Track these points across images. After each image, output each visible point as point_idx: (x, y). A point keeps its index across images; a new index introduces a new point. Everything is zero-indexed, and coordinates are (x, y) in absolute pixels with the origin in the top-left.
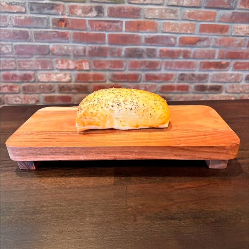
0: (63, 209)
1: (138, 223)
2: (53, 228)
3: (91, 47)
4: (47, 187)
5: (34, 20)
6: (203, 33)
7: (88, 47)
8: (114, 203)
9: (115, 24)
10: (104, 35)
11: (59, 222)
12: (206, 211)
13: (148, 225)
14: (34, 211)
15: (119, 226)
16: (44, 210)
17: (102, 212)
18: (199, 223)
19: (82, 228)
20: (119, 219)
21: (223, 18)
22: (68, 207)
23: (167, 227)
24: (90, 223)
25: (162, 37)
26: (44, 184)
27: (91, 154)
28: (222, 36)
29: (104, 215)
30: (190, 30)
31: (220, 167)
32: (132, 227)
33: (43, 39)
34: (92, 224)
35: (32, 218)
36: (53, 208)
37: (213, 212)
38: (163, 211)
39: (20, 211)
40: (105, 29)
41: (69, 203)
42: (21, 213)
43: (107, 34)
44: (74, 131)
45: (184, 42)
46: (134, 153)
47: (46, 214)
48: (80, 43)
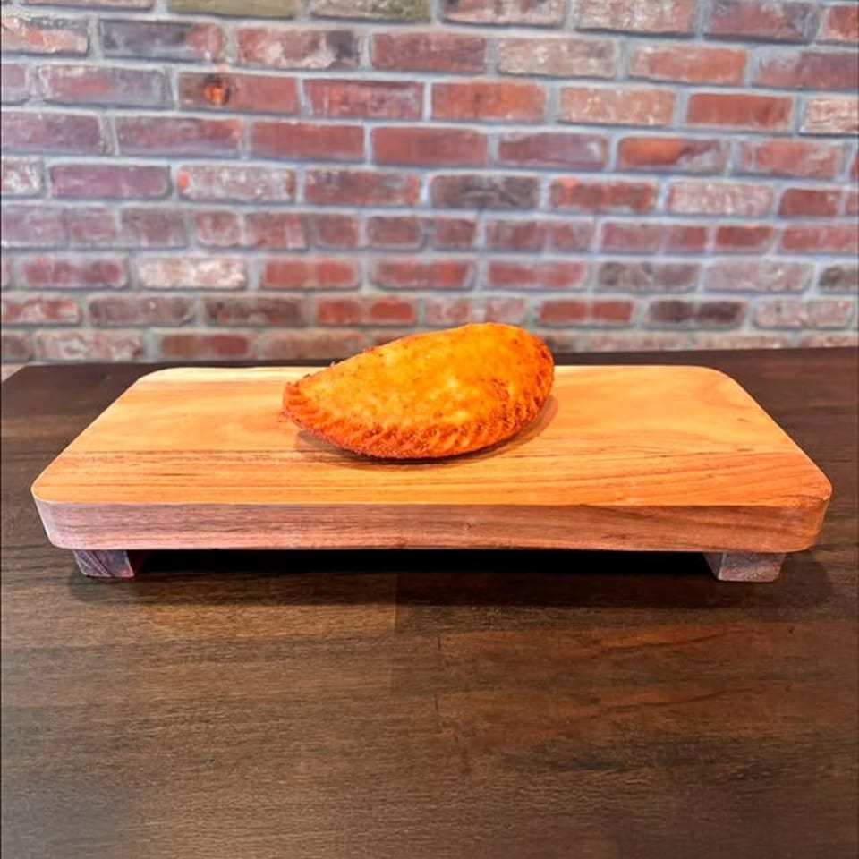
0: (219, 731)
1: (477, 778)
2: (181, 796)
3: (316, 174)
4: (172, 638)
5: (118, 80)
6: (701, 126)
7: (305, 172)
8: (394, 713)
9: (398, 94)
10: (360, 131)
11: (205, 776)
12: (708, 739)
13: (510, 786)
14: (118, 739)
15: (409, 791)
16: (151, 736)
17: (352, 741)
18: (686, 780)
19: (284, 797)
20: (412, 767)
21: (769, 74)
22: (233, 727)
23: (574, 794)
24: (312, 780)
25: (561, 137)
26: (162, 627)
27: (319, 530)
28: (765, 135)
29: (359, 753)
30: (656, 116)
31: (755, 576)
32: (455, 794)
33: (149, 145)
34: (319, 784)
35: (108, 764)
36: (182, 727)
37: (735, 741)
38: (563, 738)
39: (68, 739)
40: (361, 110)
41: (237, 711)
42: (74, 746)
43: (369, 127)
44: (261, 452)
45: (634, 156)
46: (465, 528)
47: (159, 748)
48: (276, 159)
